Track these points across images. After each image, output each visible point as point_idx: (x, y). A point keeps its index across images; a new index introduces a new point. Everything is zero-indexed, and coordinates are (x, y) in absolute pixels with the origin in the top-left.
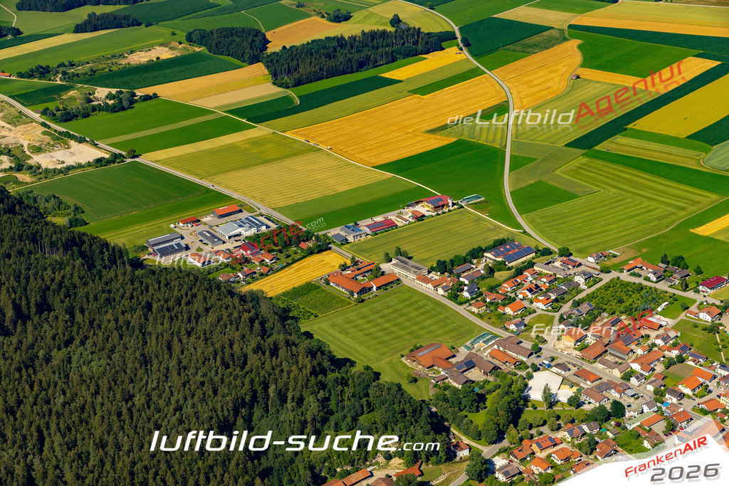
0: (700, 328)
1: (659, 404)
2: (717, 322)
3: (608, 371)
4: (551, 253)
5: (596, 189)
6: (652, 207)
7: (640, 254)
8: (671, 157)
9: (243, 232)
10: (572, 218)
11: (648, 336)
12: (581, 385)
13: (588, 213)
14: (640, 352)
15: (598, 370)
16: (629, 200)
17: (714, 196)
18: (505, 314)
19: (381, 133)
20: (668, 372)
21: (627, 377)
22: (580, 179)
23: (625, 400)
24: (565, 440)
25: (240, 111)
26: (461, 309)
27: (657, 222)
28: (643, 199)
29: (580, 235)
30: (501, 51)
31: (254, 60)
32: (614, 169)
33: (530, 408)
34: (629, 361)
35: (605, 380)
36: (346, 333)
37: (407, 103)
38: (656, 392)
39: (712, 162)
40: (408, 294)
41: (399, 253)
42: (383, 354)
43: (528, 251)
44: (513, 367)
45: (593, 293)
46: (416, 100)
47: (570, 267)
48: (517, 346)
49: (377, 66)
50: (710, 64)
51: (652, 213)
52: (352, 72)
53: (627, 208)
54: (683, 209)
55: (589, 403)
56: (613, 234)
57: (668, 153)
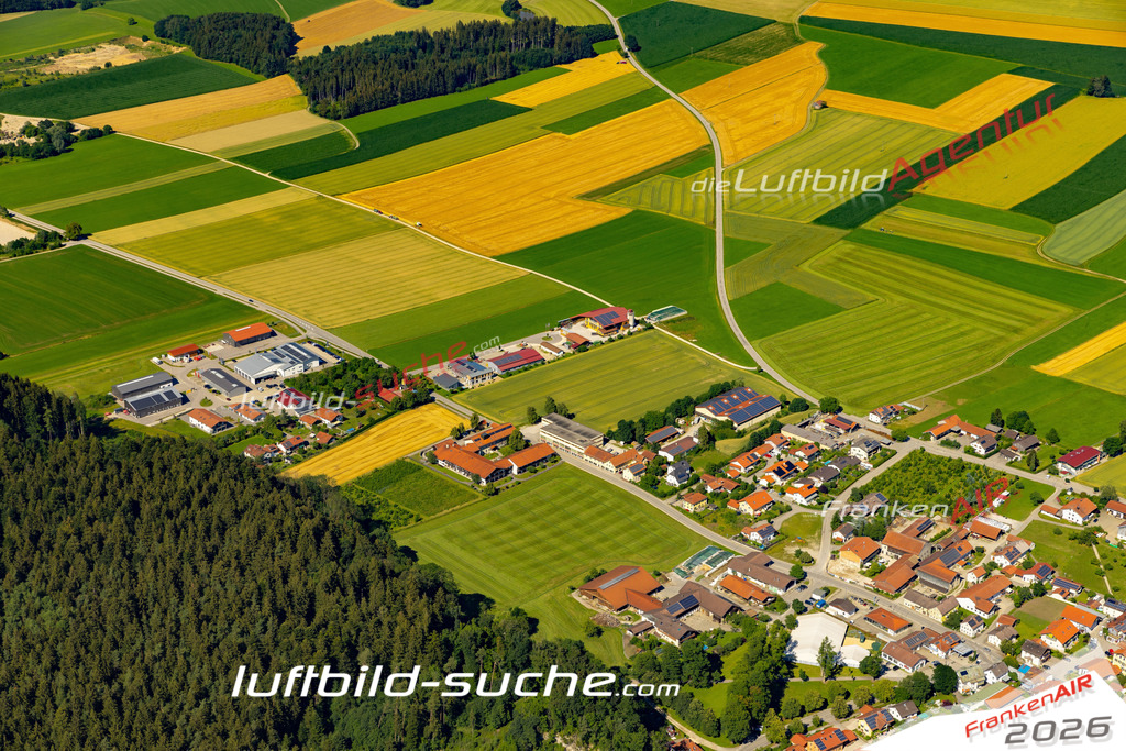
0: (1066, 535)
1: (1012, 669)
2: (1092, 524)
3: (921, 611)
4: (807, 407)
5: (871, 296)
6: (967, 328)
7: (953, 408)
8: (989, 242)
9: (280, 372)
10: (835, 347)
11: (981, 551)
12: (879, 636)
13: (861, 338)
14: (971, 578)
15: (904, 611)
16: (927, 316)
17: (1065, 310)
18: (739, 514)
19: (503, 199)
20: (1021, 612)
21: (955, 620)
22: (844, 280)
23: (957, 663)
24: (861, 734)
25: (260, 159)
26: (664, 506)
27: (975, 354)
28: (950, 314)
29: (853, 376)
30: (692, 60)
31: (276, 70)
32: (897, 262)
33: (797, 679)
34: (955, 594)
35: (917, 627)
36: (474, 550)
37: (543, 147)
38: (1005, 649)
39: (1056, 251)
40: (572, 480)
41: (553, 408)
42: (540, 586)
43: (769, 403)
44: (761, 606)
45: (883, 476)
46: (557, 142)
47: (842, 431)
48: (764, 570)
49: (487, 83)
50: (1036, 86)
51: (966, 338)
52: (445, 93)
53: (925, 329)
54: (1016, 331)
55: (896, 668)
56: (907, 373)
57: (984, 237)
